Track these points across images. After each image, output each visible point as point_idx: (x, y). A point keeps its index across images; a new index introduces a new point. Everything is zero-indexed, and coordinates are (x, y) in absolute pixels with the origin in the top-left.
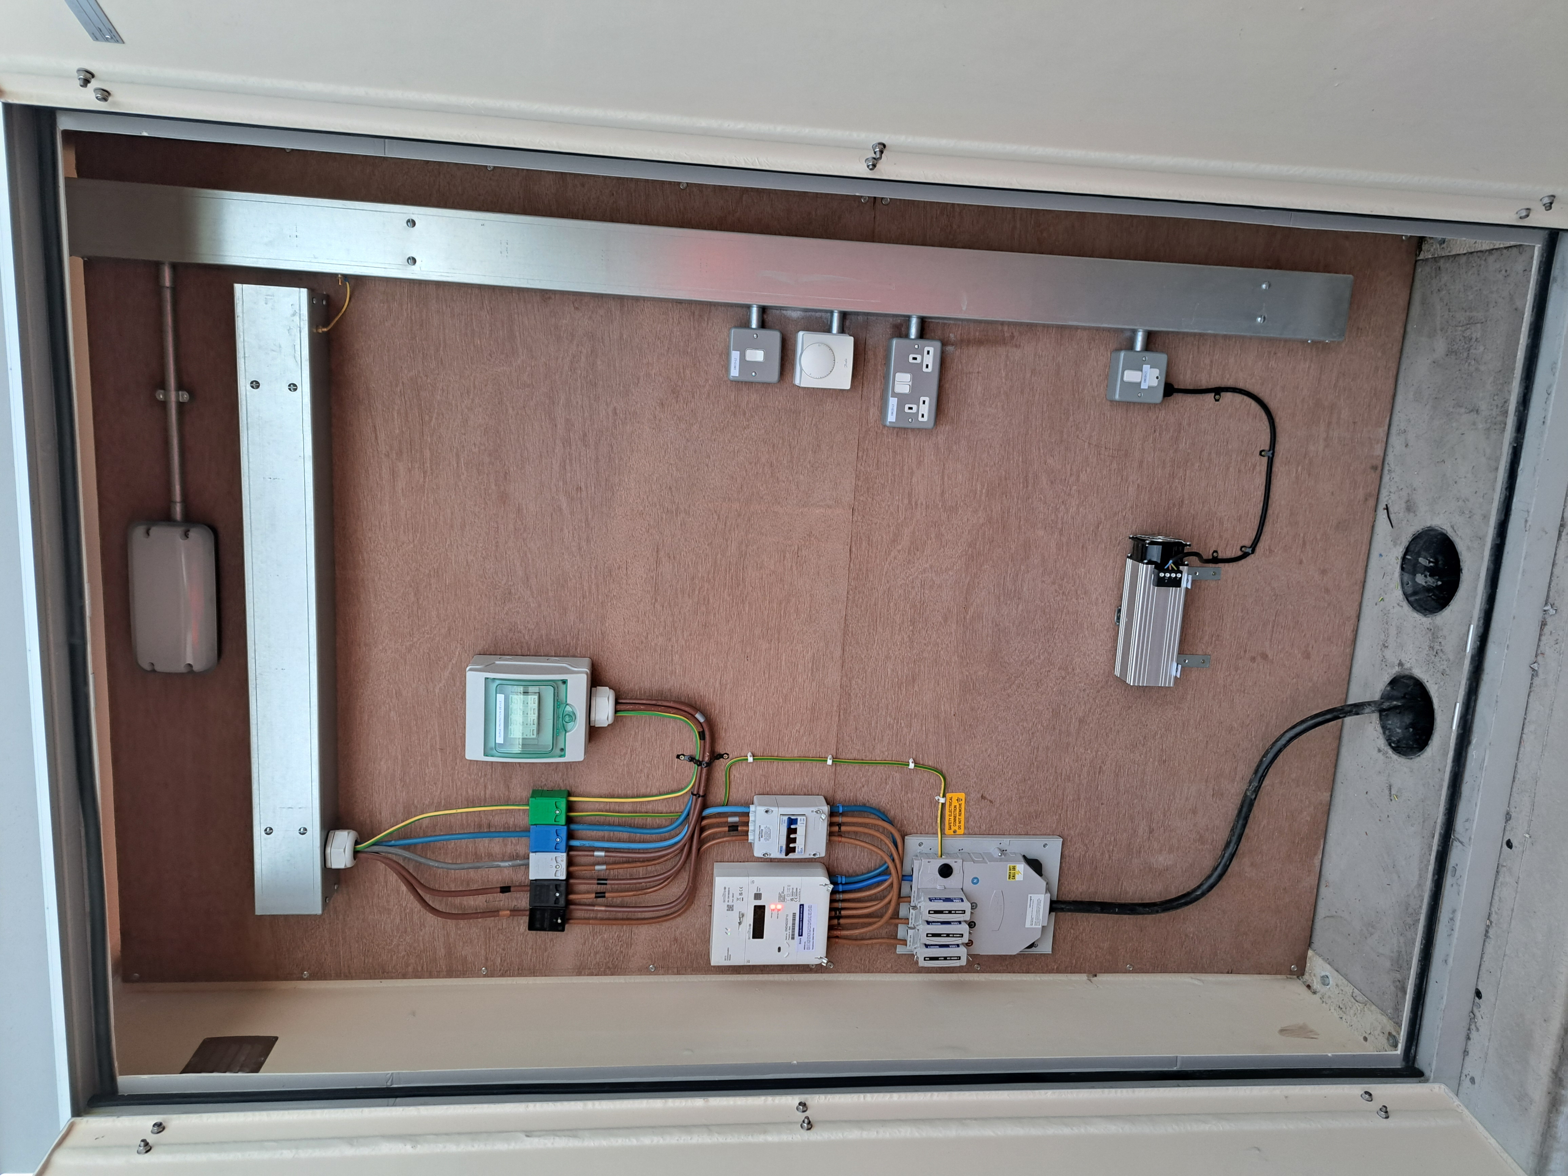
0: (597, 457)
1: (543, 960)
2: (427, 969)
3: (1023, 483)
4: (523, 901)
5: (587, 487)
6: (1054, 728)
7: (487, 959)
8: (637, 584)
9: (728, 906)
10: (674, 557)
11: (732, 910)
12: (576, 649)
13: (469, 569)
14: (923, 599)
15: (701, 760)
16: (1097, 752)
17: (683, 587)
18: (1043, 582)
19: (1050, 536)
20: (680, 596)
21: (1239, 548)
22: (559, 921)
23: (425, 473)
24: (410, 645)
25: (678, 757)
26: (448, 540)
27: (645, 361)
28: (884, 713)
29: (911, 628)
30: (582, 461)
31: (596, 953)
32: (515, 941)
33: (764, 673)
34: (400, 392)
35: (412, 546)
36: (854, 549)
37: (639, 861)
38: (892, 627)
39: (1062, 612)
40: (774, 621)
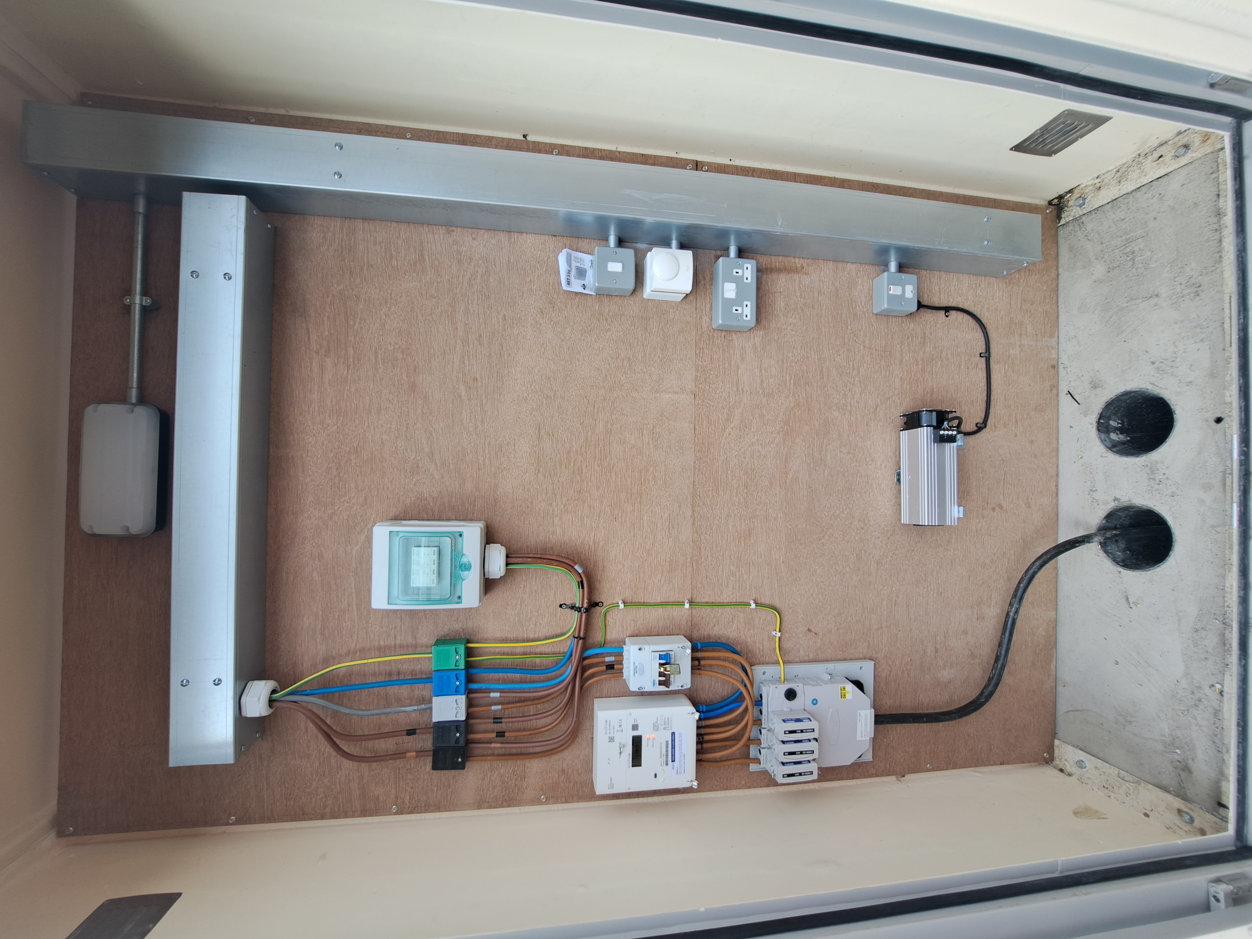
0: (490, 354)
1: (447, 797)
2: (343, 809)
3: (820, 375)
4: (427, 742)
5: (481, 378)
6: (859, 570)
7: (396, 797)
8: (523, 458)
9: (609, 737)
10: (553, 435)
11: (613, 741)
12: (473, 514)
13: (384, 447)
14: (753, 466)
15: (580, 606)
16: (892, 587)
17: (561, 460)
18: (841, 452)
19: (843, 416)
20: (558, 468)
21: (974, 424)
22: (460, 760)
23: (348, 367)
24: (332, 513)
25: (561, 606)
26: (366, 422)
27: (528, 279)
28: (728, 563)
29: (745, 491)
30: (478, 357)
31: (494, 788)
32: (422, 780)
33: (630, 532)
34: (331, 301)
35: (336, 427)
36: (697, 427)
37: (530, 700)
38: (730, 490)
39: (857, 475)
40: (636, 487)
